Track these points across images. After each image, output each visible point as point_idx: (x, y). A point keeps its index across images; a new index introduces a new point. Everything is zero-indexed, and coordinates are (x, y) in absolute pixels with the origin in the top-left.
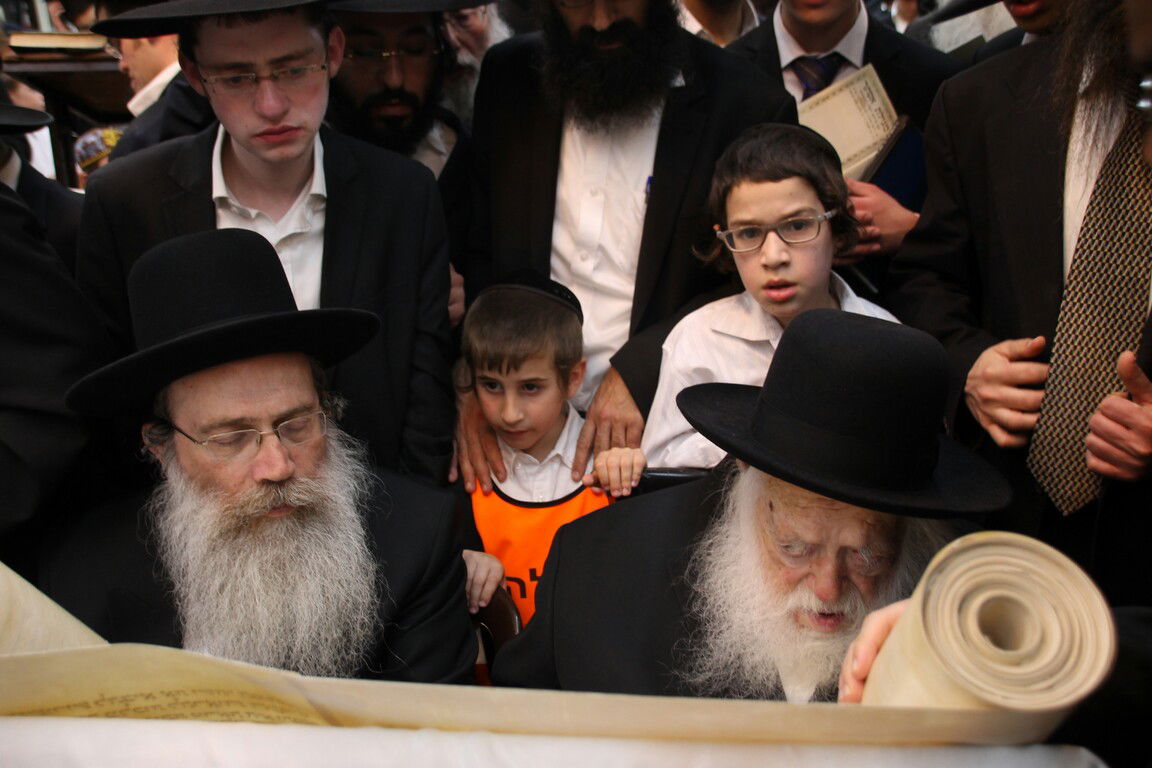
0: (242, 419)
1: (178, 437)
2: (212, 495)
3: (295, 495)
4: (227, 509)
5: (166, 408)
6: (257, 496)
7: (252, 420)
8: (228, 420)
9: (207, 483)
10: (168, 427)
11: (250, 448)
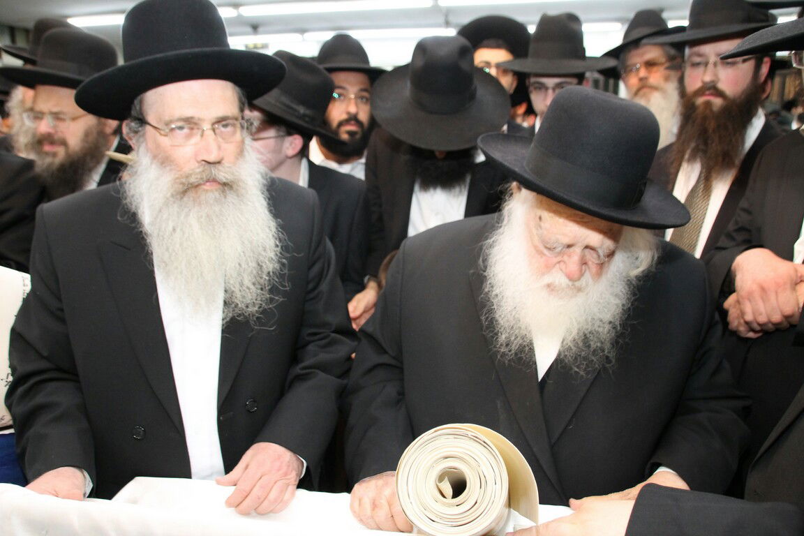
0: (192, 118)
1: (148, 128)
2: (168, 168)
3: (222, 174)
4: (177, 178)
5: (141, 109)
6: (198, 170)
7: (199, 119)
8: (183, 117)
9: (164, 160)
10: (142, 121)
11: (196, 139)
